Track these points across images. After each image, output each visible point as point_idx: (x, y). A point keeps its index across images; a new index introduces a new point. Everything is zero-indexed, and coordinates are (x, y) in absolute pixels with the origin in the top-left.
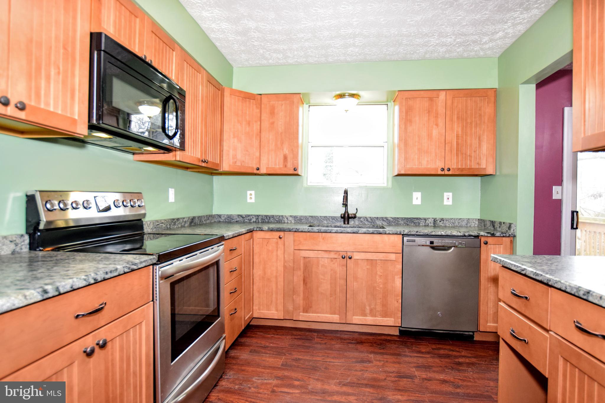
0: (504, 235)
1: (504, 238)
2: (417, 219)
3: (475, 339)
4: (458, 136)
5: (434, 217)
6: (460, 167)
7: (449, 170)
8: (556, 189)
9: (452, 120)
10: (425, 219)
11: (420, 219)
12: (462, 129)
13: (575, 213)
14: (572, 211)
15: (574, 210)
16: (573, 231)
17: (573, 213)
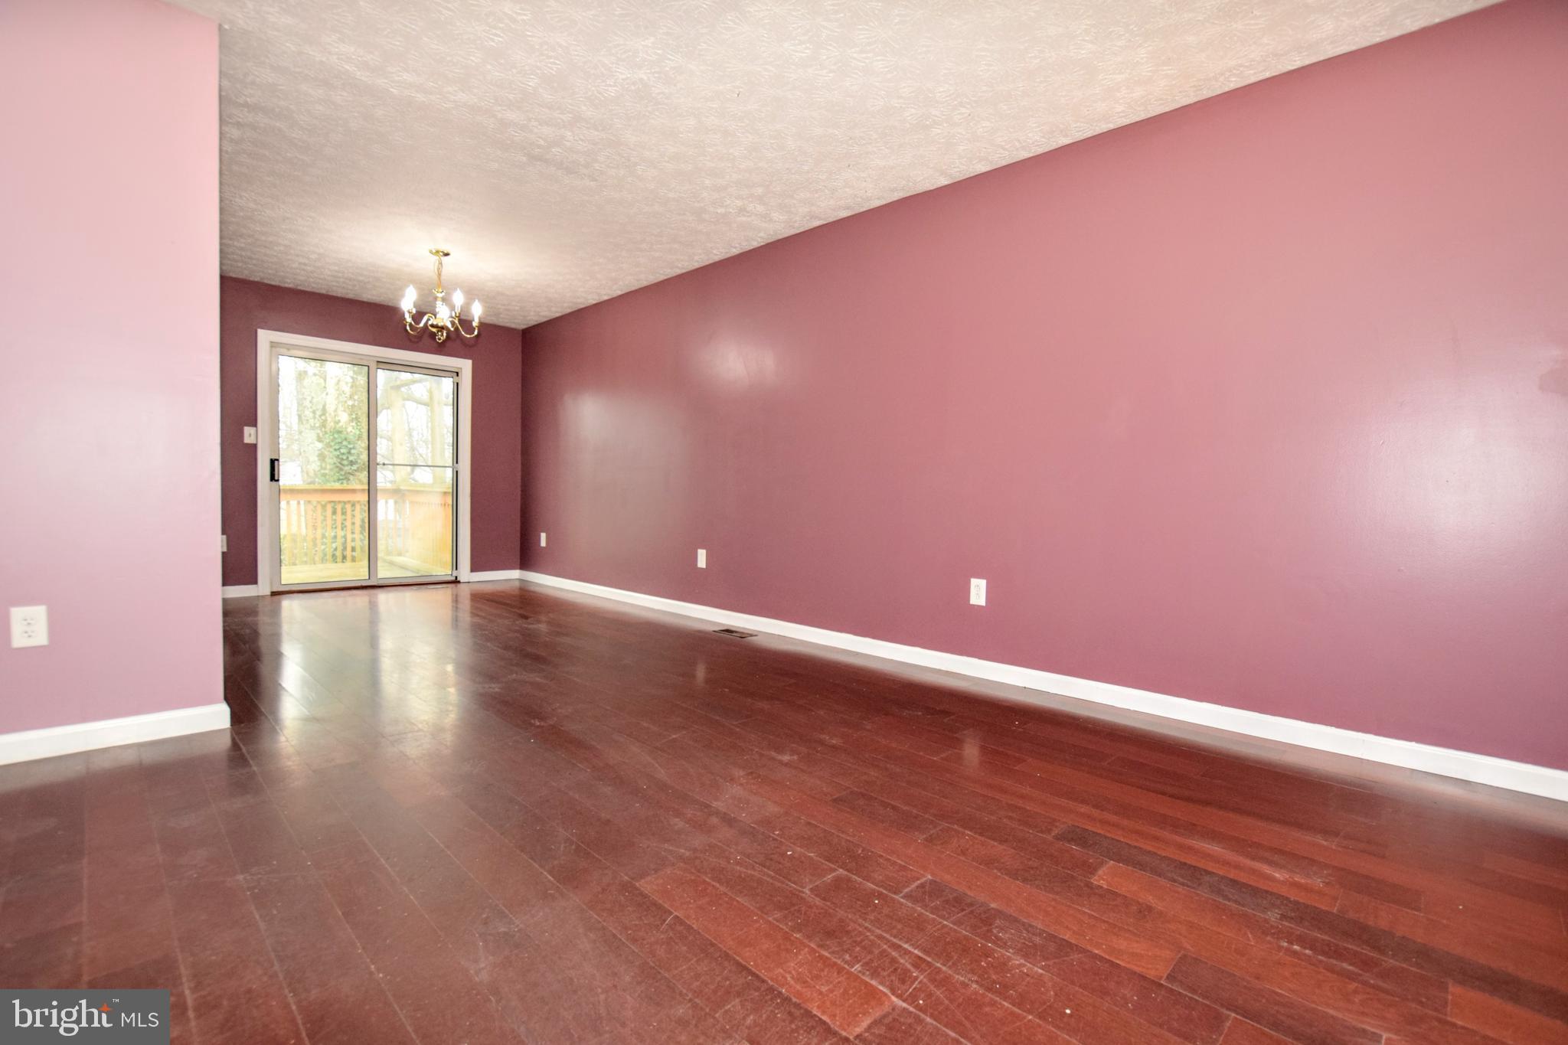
8: (251, 429)
13: (276, 462)
14: (271, 460)
15: (274, 457)
16: (274, 483)
17: (273, 463)
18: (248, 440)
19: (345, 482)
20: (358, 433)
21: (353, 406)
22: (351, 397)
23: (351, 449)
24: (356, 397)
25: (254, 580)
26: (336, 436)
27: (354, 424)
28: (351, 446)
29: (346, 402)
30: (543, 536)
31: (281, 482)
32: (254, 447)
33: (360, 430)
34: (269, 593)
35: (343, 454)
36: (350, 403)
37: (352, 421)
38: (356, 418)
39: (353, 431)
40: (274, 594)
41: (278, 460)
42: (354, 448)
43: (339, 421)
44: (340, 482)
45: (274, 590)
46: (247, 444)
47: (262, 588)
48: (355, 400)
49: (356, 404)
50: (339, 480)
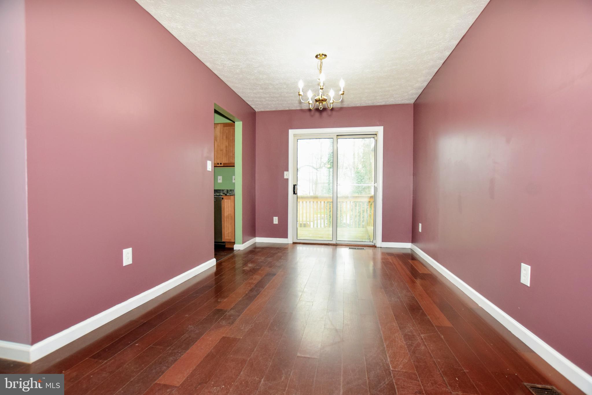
0: (231, 194)
1: (231, 196)
2: (219, 190)
3: (226, 247)
4: (226, 147)
5: (227, 189)
6: (227, 162)
7: (221, 164)
8: (285, 173)
9: (223, 138)
10: (223, 190)
11: (220, 190)
12: (228, 143)
13: (295, 186)
14: (294, 185)
15: (295, 184)
16: (295, 195)
17: (294, 186)
18: (285, 177)
19: (360, 193)
20: (365, 172)
21: (364, 161)
22: (363, 158)
23: (362, 179)
24: (365, 158)
25: (286, 237)
26: (357, 174)
27: (364, 169)
28: (362, 178)
29: (361, 160)
30: (420, 225)
31: (298, 194)
32: (287, 179)
33: (366, 171)
34: (292, 243)
35: (359, 182)
36: (363, 160)
37: (363, 167)
38: (365, 166)
39: (364, 172)
40: (294, 243)
41: (296, 185)
42: (363, 179)
43: (358, 168)
44: (358, 193)
45: (294, 242)
46: (285, 179)
47: (289, 241)
48: (364, 159)
49: (365, 160)
50: (358, 192)
